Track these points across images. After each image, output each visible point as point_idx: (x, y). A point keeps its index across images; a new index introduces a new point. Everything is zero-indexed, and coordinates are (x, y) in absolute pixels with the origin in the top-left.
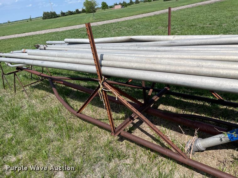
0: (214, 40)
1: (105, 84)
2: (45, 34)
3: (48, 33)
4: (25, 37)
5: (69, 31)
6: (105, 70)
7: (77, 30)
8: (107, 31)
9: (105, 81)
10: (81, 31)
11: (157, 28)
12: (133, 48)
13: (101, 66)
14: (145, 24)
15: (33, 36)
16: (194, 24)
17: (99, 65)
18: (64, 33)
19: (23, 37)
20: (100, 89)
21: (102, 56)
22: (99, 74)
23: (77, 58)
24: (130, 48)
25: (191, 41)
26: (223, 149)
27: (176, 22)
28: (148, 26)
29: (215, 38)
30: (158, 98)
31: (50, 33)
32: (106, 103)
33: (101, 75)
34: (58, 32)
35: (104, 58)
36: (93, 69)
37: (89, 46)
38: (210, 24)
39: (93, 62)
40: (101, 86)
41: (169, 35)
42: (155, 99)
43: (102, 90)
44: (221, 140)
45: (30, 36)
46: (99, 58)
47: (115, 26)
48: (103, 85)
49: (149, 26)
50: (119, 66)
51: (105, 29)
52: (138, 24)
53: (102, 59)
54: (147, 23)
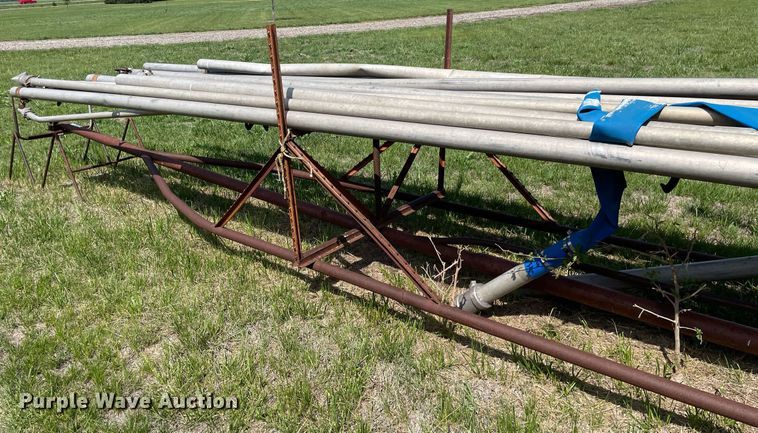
0: (522, 83)
1: (291, 145)
2: (115, 48)
3: (124, 47)
4: (51, 50)
5: (193, 45)
6: (293, 117)
7: (218, 44)
8: (308, 57)
9: (291, 140)
10: (229, 48)
11: (459, 61)
12: (360, 88)
13: (288, 109)
14: (426, 46)
15: (76, 51)
16: (565, 58)
17: (283, 107)
18: (174, 50)
19: (45, 51)
20: (280, 155)
21: (290, 91)
22: (281, 124)
23: (237, 93)
24: (355, 88)
25: (481, 82)
26: (530, 313)
27: (517, 50)
28: (432, 53)
29: (525, 80)
30: (412, 211)
31: (132, 46)
32: (289, 187)
33: (285, 126)
34: (157, 45)
35: (293, 95)
36: (271, 115)
37: (270, 80)
38: (611, 64)
39: (272, 101)
40: (283, 149)
41: (446, 67)
42: (405, 211)
43: (284, 158)
44: (514, 277)
45: (67, 50)
46: (285, 96)
47: (335, 44)
48: (287, 147)
49: (435, 52)
50: (321, 110)
51: (305, 50)
52: (407, 45)
53: (290, 96)
54: (432, 45)
